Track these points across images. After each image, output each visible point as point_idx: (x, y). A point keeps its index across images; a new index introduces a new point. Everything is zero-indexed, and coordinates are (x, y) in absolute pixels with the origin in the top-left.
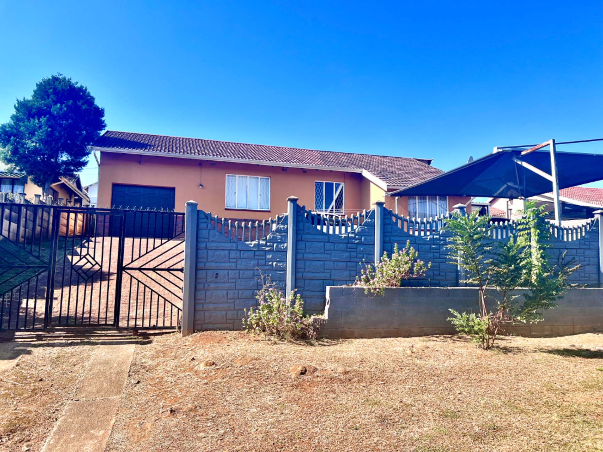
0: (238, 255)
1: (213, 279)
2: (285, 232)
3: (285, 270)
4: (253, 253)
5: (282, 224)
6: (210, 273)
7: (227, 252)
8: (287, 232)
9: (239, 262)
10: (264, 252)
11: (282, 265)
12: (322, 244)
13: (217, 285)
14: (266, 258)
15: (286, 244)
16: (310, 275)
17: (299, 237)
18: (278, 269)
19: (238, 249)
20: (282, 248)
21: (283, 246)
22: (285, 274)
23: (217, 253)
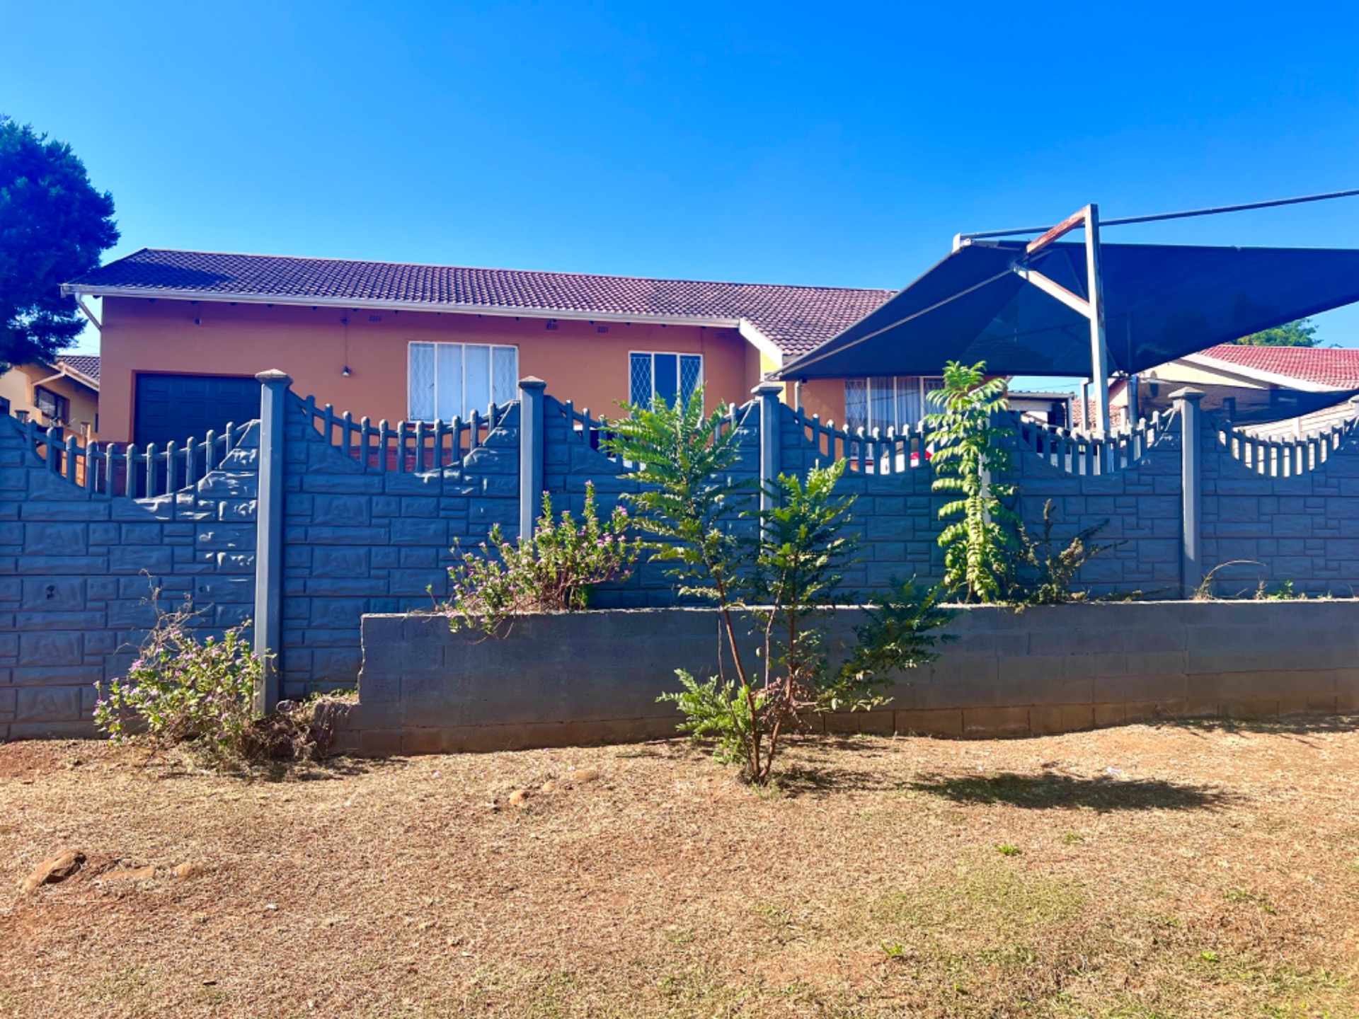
0: (113, 534)
1: (39, 602)
2: (250, 470)
3: (250, 572)
4: (157, 527)
5: (243, 448)
6: (29, 584)
7: (79, 527)
8: (257, 470)
9: (117, 553)
10: (191, 525)
11: (242, 560)
12: (364, 499)
13: (52, 617)
14: (195, 541)
15: (253, 502)
16: (326, 585)
17: (294, 482)
18: (231, 570)
19: (114, 517)
20: (243, 512)
21: (246, 509)
22: (252, 584)
23: (51, 530)
